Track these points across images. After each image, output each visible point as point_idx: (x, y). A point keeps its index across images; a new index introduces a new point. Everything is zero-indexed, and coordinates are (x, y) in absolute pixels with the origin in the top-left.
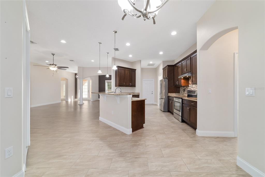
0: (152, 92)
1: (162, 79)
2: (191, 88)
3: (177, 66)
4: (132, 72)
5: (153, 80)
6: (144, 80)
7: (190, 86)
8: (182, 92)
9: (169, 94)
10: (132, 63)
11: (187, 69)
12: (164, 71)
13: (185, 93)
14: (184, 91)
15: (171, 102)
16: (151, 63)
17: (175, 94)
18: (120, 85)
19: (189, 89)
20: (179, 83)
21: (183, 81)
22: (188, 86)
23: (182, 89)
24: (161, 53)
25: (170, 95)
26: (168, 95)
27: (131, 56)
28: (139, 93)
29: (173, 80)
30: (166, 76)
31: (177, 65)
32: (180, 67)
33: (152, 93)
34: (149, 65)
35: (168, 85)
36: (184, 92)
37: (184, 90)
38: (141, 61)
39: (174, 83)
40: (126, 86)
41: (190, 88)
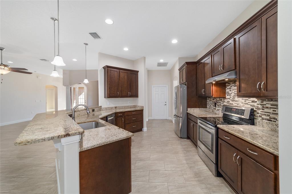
0: (166, 102)
1: (179, 84)
2: (231, 102)
3: (202, 63)
4: (133, 75)
5: (166, 87)
6: (153, 87)
7: (227, 97)
8: (212, 106)
9: (189, 109)
10: (133, 62)
11: (224, 65)
12: (181, 73)
13: (218, 110)
14: (215, 106)
15: (192, 124)
16: (162, 61)
17: (198, 109)
18: (111, 95)
19: (225, 104)
20: (207, 92)
21: (214, 88)
22: (225, 98)
23: (211, 102)
24: (175, 41)
25: (192, 111)
26: (187, 110)
27: (126, 49)
28: (143, 107)
29: (195, 86)
30: (185, 81)
31: (203, 61)
32: (208, 64)
33: (166, 105)
34: (160, 65)
35: (187, 95)
36: (215, 108)
37: (215, 104)
38: (145, 58)
39: (197, 92)
40: (121, 97)
41: (228, 102)
